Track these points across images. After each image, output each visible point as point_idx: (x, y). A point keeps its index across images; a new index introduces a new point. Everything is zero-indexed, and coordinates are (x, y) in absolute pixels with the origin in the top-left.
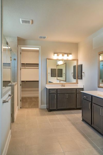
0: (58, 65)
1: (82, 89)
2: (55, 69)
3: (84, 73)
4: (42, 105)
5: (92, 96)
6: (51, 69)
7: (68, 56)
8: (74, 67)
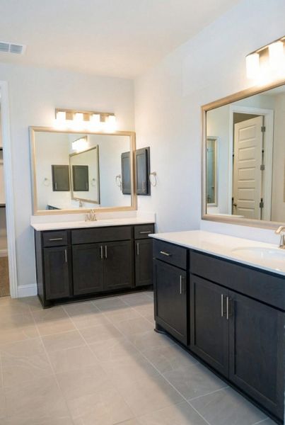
0: (75, 154)
1: (151, 227)
2: (66, 168)
3: (155, 174)
4: (20, 287)
5: (188, 250)
6: (53, 167)
7: (102, 120)
8: (125, 157)
